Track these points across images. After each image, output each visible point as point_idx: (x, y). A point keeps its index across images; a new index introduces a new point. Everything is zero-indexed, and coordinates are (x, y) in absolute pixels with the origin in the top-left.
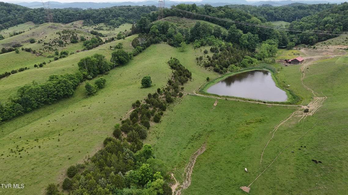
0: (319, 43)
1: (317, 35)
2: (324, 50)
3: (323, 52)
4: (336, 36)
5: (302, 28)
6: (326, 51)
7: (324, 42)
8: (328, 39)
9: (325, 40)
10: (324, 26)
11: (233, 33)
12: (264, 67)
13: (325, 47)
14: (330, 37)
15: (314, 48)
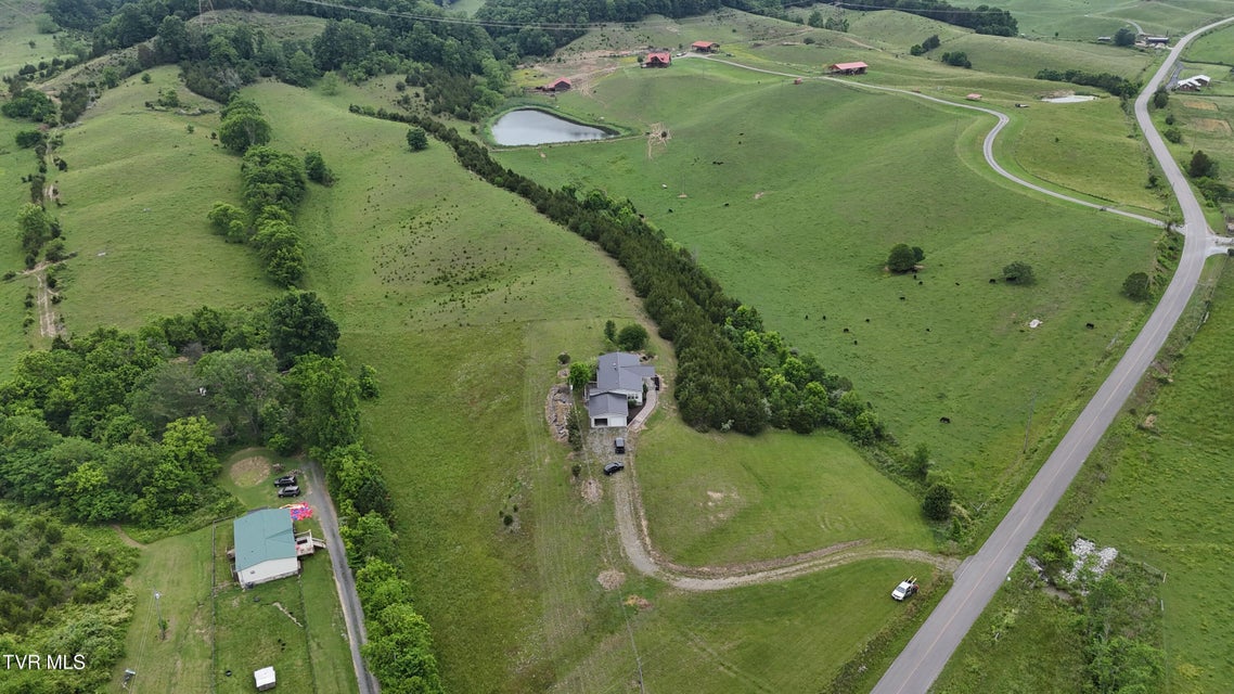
0: (561, 50)
1: (551, 33)
2: (579, 62)
3: (580, 66)
4: (583, 34)
5: (512, 20)
6: (584, 64)
7: (568, 46)
8: (572, 40)
9: (568, 43)
10: (557, 13)
11: (424, 41)
12: (524, 104)
13: (577, 56)
14: (574, 37)
15: (559, 60)
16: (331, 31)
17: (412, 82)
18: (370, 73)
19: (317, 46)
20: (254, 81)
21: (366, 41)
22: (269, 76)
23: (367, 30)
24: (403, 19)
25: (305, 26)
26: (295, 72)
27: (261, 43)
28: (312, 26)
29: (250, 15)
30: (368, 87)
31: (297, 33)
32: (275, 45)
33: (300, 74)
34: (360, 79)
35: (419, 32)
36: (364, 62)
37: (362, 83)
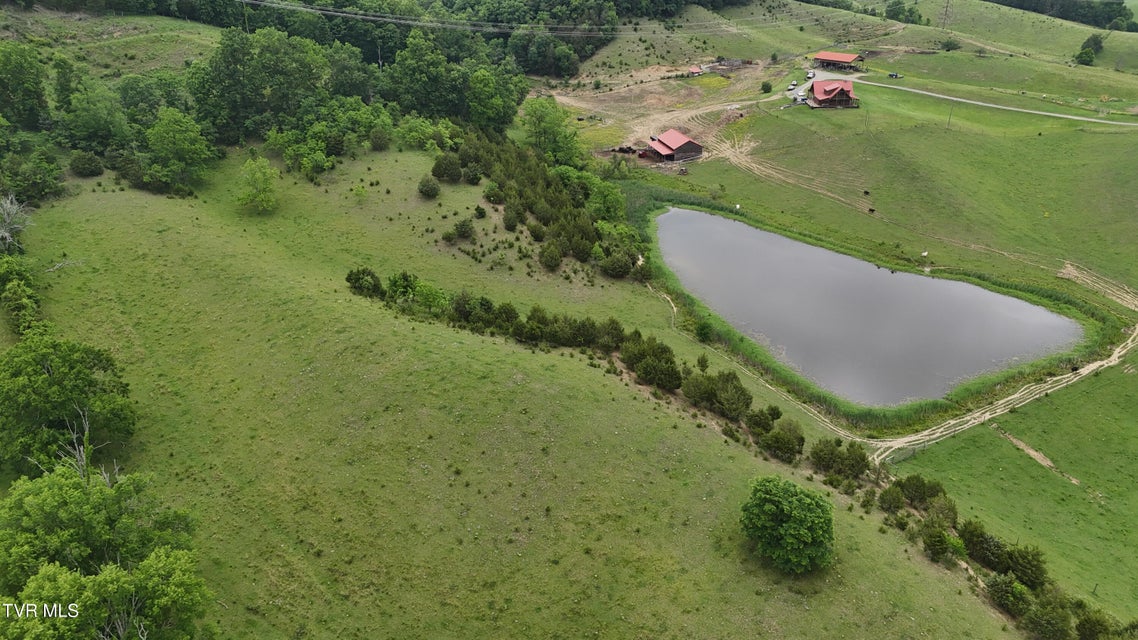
15: (595, 85)
16: (232, 55)
17: (446, 173)
18: (335, 149)
19: (201, 91)
20: (58, 193)
21: (307, 73)
22: (96, 173)
23: (314, 52)
24: (346, 21)
25: (157, 40)
26: (165, 163)
27: (64, 89)
28: (172, 40)
29: (29, 19)
30: (344, 187)
31: (141, 55)
32: (101, 94)
33: (176, 166)
34: (319, 169)
35: (417, 52)
36: (318, 127)
37: (325, 175)
